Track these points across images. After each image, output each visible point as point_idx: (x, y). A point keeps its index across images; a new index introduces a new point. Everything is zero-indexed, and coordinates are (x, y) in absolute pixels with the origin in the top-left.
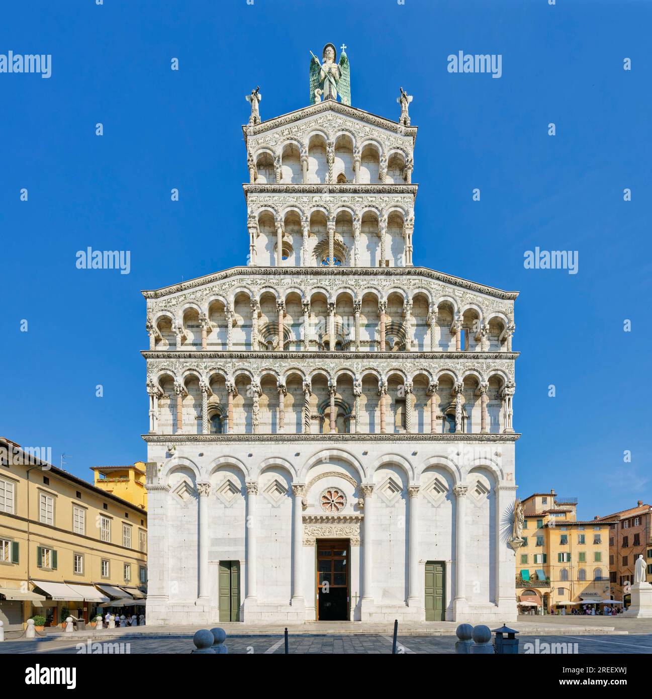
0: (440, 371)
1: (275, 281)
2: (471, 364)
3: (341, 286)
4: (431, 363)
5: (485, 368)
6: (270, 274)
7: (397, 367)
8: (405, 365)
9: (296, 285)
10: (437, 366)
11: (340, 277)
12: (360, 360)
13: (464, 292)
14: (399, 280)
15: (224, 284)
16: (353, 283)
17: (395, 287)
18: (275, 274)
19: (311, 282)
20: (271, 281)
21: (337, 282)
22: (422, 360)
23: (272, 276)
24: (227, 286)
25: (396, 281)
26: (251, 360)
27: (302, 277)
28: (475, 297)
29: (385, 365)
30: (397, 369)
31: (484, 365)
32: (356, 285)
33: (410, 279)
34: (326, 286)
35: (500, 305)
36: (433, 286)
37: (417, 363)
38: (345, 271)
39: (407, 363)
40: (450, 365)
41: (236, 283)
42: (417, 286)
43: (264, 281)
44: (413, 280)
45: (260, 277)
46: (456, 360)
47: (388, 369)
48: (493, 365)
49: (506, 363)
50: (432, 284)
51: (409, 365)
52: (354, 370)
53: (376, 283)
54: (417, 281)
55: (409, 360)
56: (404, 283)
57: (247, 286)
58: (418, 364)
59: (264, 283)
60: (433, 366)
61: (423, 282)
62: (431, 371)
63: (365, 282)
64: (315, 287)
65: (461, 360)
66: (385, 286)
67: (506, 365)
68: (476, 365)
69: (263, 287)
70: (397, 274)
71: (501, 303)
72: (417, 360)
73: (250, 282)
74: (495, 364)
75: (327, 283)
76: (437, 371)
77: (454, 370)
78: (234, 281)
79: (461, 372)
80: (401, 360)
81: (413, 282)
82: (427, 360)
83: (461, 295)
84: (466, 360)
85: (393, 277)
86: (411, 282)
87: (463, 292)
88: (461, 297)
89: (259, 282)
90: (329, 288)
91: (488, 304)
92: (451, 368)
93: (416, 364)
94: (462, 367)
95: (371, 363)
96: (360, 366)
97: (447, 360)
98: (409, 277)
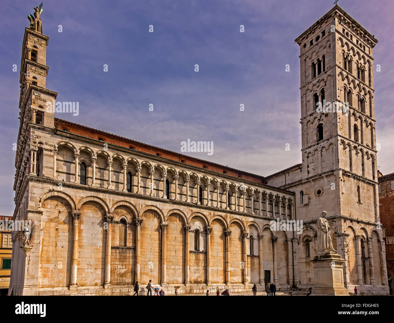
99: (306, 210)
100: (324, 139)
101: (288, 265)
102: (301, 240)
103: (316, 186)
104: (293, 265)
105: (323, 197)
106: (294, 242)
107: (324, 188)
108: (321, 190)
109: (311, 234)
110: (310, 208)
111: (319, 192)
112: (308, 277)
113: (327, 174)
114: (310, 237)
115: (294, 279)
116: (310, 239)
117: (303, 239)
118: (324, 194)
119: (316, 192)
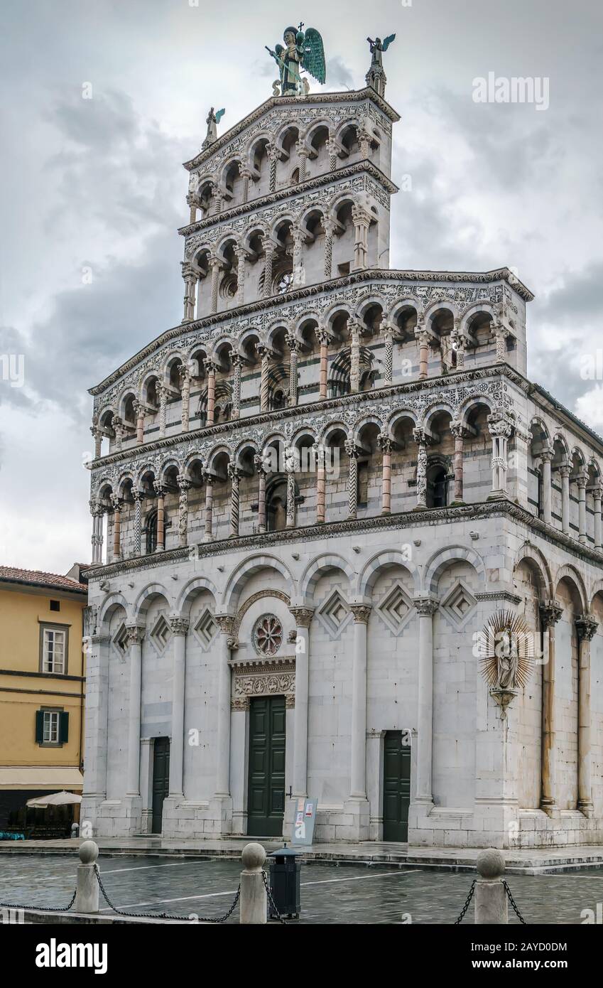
0: (394, 414)
1: (204, 335)
2: (436, 396)
3: (273, 321)
4: (381, 406)
5: (457, 398)
6: (200, 328)
7: (336, 420)
8: (345, 415)
9: (226, 334)
10: (388, 407)
11: (273, 309)
12: (292, 418)
13: (429, 288)
14: (342, 293)
15: (157, 355)
16: (286, 312)
17: (338, 305)
18: (204, 327)
19: (241, 324)
20: (201, 335)
21: (270, 317)
22: (368, 403)
23: (202, 330)
24: (160, 356)
25: (338, 296)
26: (178, 446)
27: (232, 321)
28: (444, 291)
29: (321, 419)
30: (336, 423)
31: (457, 393)
32: (290, 315)
33: (356, 289)
34: (258, 325)
35: (482, 293)
36: (386, 290)
37: (362, 408)
38: (275, 300)
39: (348, 412)
40: (406, 402)
41: (167, 350)
42: (365, 295)
43: (194, 339)
44: (360, 288)
45: (190, 334)
46: (415, 394)
47: (325, 426)
48: (469, 390)
49: (490, 382)
50: (385, 287)
51: (351, 413)
52: (284, 434)
53: (313, 305)
54: (366, 288)
55: (350, 406)
56: (348, 296)
57: (178, 349)
58: (364, 410)
59: (195, 341)
60: (384, 408)
61: (373, 288)
62: (381, 416)
63: (301, 308)
64: (246, 330)
65: (422, 393)
66: (324, 306)
67: (490, 386)
68: (444, 395)
69: (194, 347)
70: (339, 287)
71: (484, 290)
72: (362, 404)
73: (180, 344)
74: (473, 388)
75: (258, 321)
76: (388, 415)
77: (412, 409)
78: (166, 348)
79: (423, 410)
80: (341, 408)
81: (360, 291)
82: (375, 401)
83: (424, 293)
84: (429, 391)
85: (335, 292)
86: (357, 292)
87: (426, 289)
88: (425, 296)
89: (189, 340)
90: (259, 327)
91: (463, 296)
92: (408, 407)
93: (361, 410)
94: (424, 403)
95: (305, 420)
96: (291, 427)
97: (402, 396)
98: (354, 286)
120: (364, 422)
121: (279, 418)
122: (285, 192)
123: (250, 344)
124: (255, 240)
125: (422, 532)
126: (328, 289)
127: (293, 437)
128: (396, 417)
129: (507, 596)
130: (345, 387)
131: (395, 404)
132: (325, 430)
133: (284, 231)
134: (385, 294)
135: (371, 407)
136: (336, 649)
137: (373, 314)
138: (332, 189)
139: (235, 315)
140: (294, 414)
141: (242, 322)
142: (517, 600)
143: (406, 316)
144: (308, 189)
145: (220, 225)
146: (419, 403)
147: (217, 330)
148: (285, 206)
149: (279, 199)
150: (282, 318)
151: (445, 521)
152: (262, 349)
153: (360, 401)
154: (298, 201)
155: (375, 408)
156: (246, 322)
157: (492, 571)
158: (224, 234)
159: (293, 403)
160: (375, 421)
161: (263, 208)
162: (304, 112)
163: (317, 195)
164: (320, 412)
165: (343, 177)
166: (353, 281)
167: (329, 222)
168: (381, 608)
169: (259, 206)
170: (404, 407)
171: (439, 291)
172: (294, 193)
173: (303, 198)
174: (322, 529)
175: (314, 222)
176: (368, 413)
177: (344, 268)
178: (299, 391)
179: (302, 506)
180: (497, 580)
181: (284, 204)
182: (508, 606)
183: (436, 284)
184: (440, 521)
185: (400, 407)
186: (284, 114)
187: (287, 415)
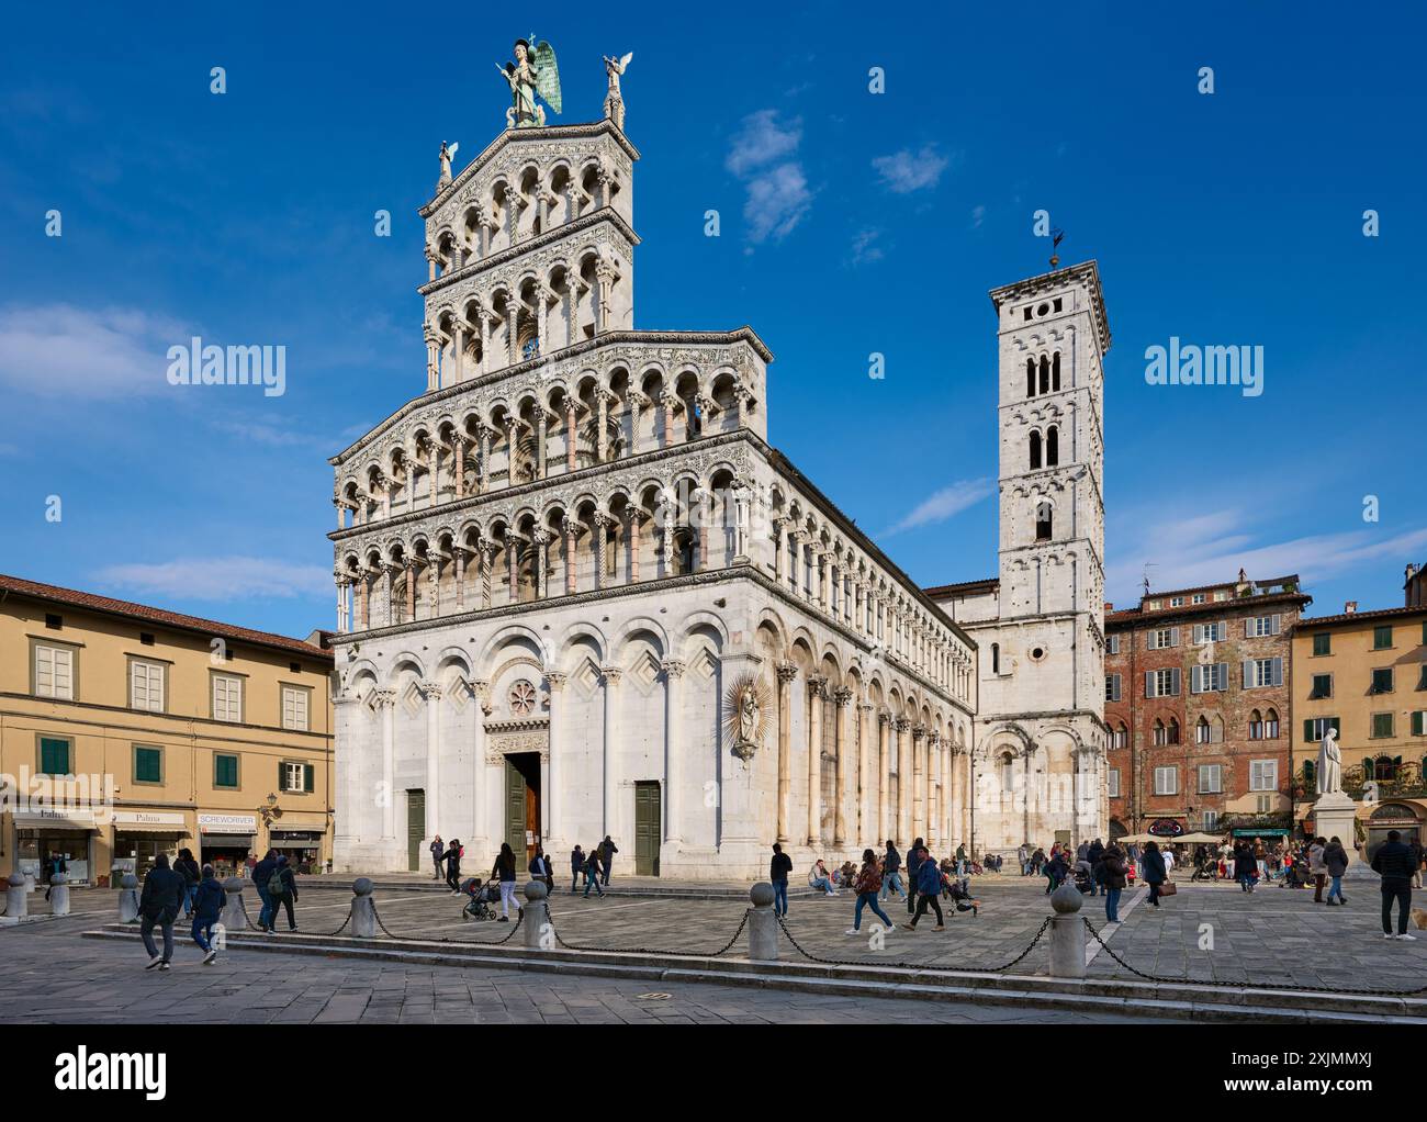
0: (642, 483)
1: (450, 406)
2: (682, 465)
3: (521, 389)
4: (629, 475)
5: (702, 465)
6: (447, 397)
7: (585, 491)
8: (594, 486)
9: (473, 404)
10: (636, 477)
11: (519, 377)
12: (541, 491)
13: (673, 350)
14: (588, 357)
15: (402, 425)
16: (533, 381)
17: (584, 371)
18: (450, 396)
19: (488, 394)
20: (448, 406)
21: (516, 386)
22: (616, 473)
23: (448, 400)
24: (405, 427)
25: (585, 360)
26: (427, 520)
27: (479, 390)
28: (688, 353)
29: (570, 491)
30: (586, 494)
31: (701, 462)
32: (538, 383)
33: (601, 354)
34: (507, 393)
35: (725, 355)
36: (632, 353)
37: (611, 478)
38: (522, 368)
39: (597, 483)
40: (653, 471)
41: (413, 420)
42: (611, 359)
43: (440, 409)
44: (606, 353)
45: (438, 404)
46: (661, 462)
47: (574, 497)
48: (713, 457)
49: (732, 448)
50: (630, 349)
51: (599, 484)
52: (535, 507)
53: (560, 372)
54: (612, 353)
55: (600, 477)
56: (594, 360)
57: (423, 420)
58: (612, 480)
59: (442, 411)
60: (631, 477)
61: (619, 351)
62: (628, 486)
63: (548, 375)
64: (494, 400)
65: (668, 461)
66: (571, 373)
67: (732, 453)
68: (689, 464)
69: (440, 418)
70: (586, 352)
71: (726, 350)
72: (610, 474)
73: (427, 415)
74: (717, 456)
75: (508, 389)
76: (636, 484)
77: (658, 477)
78: (411, 418)
79: (669, 478)
80: (590, 479)
81: (606, 356)
82: (623, 471)
83: (669, 356)
84: (674, 459)
85: (582, 359)
86: (603, 357)
87: (671, 351)
88: (669, 359)
89: (435, 411)
90: (507, 397)
91: (707, 357)
92: (655, 476)
93: (610, 480)
94: (669, 471)
95: (555, 493)
96: (541, 500)
97: (650, 465)
98: (600, 349)
99: (1004, 688)
100: (1053, 540)
101: (963, 808)
102: (991, 753)
103: (1033, 639)
104: (972, 809)
105: (1046, 664)
106: (975, 758)
107: (1051, 646)
108: (1043, 649)
109: (1018, 743)
110: (1014, 685)
111: (1038, 653)
112: (1006, 834)
113: (1059, 618)
114: (1014, 748)
115: (972, 839)
116: (1013, 752)
117: (996, 751)
118: (1050, 657)
119: (1031, 653)
120: (613, 492)
121: (529, 491)
122: (526, 245)
123: (498, 414)
124: (500, 301)
125: (669, 598)
126: (575, 354)
127: (543, 510)
128: (643, 487)
129: (749, 657)
130: (595, 455)
131: (642, 473)
132: (575, 501)
133: (528, 290)
134: (630, 357)
135: (619, 476)
136: (588, 710)
137: (619, 379)
138: (574, 241)
139: (482, 385)
140: (544, 487)
141: (489, 391)
142: (758, 661)
143: (652, 381)
144: (550, 241)
145: (462, 282)
146: (665, 471)
147: (464, 399)
148: (527, 261)
149: (522, 253)
150: (529, 386)
151: (691, 587)
152: (510, 419)
153: (609, 471)
154: (541, 255)
155: (622, 477)
156: (492, 391)
157: (735, 634)
158: (466, 294)
159: (542, 475)
160: (623, 491)
161: (505, 264)
162: (541, 149)
163: (559, 248)
164: (570, 484)
165: (585, 226)
166: (599, 345)
167: (575, 278)
168: (630, 671)
169: (500, 262)
170: (651, 476)
171: (683, 352)
172: (537, 246)
173: (545, 252)
174: (572, 599)
175: (558, 278)
176: (616, 483)
177: (589, 330)
178: (549, 462)
179: (553, 577)
180: (740, 643)
181: (527, 258)
182: (750, 665)
183: (679, 346)
184: (686, 587)
185: (648, 477)
186: (521, 151)
187: (537, 488)
